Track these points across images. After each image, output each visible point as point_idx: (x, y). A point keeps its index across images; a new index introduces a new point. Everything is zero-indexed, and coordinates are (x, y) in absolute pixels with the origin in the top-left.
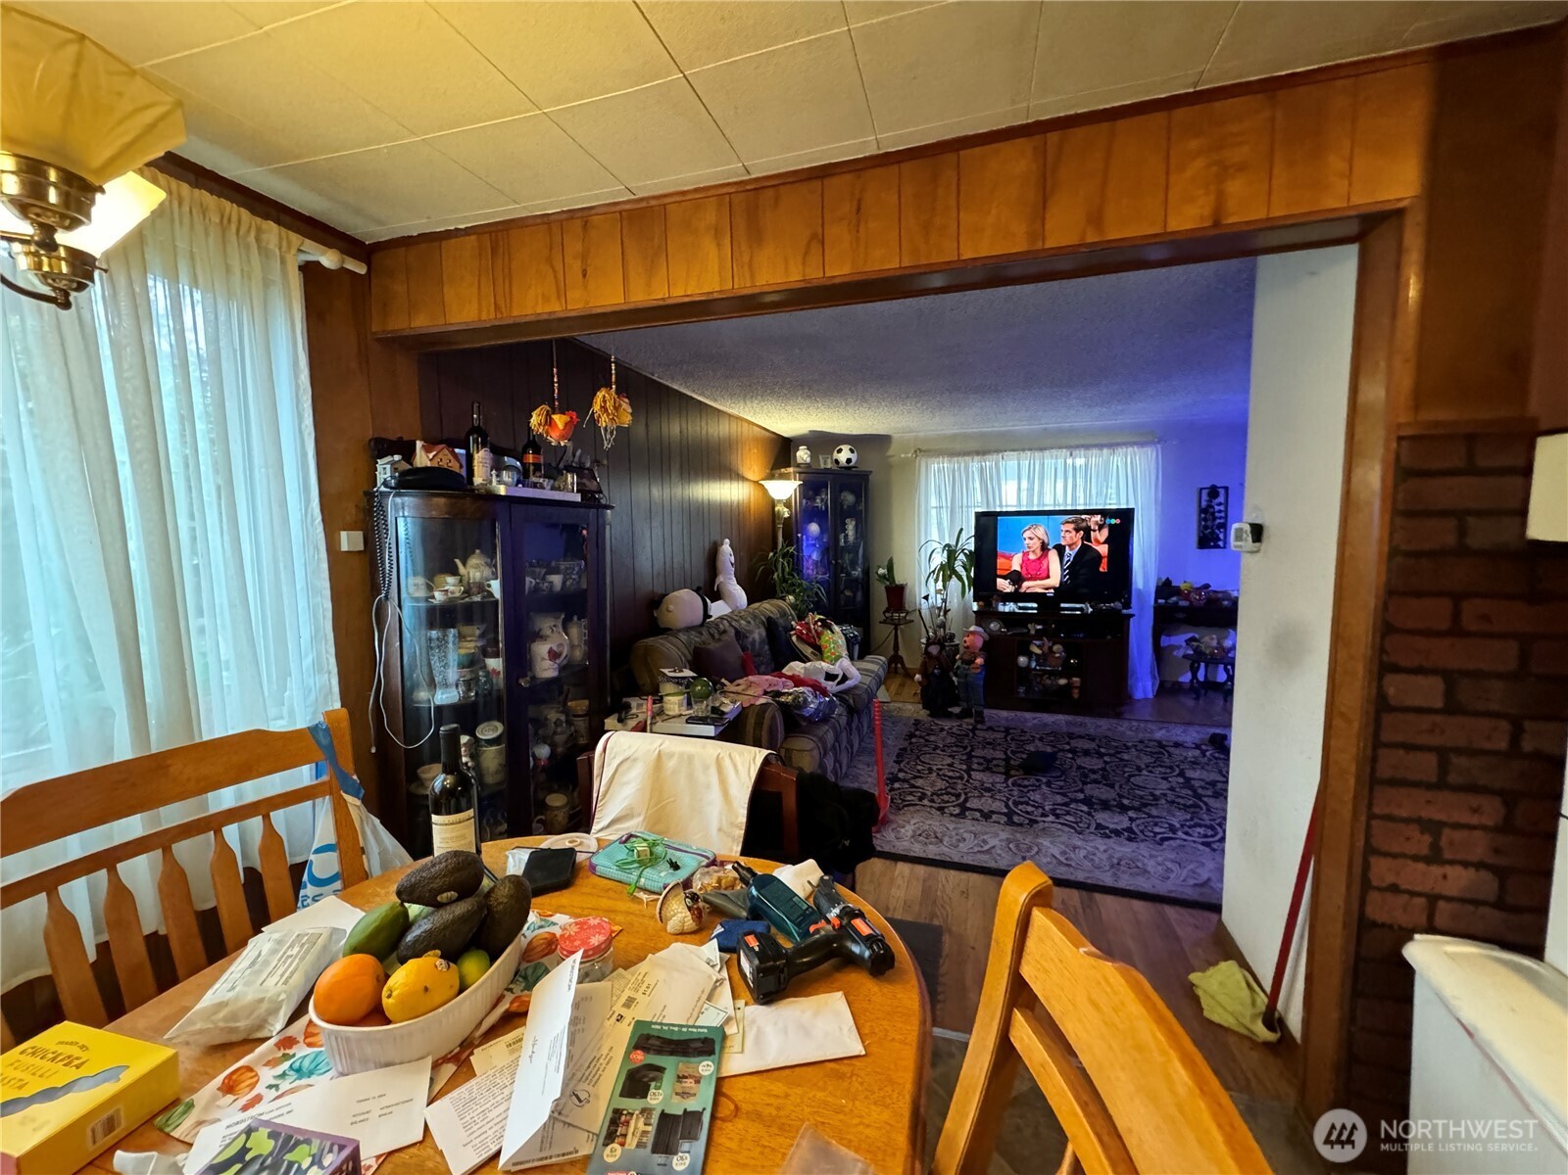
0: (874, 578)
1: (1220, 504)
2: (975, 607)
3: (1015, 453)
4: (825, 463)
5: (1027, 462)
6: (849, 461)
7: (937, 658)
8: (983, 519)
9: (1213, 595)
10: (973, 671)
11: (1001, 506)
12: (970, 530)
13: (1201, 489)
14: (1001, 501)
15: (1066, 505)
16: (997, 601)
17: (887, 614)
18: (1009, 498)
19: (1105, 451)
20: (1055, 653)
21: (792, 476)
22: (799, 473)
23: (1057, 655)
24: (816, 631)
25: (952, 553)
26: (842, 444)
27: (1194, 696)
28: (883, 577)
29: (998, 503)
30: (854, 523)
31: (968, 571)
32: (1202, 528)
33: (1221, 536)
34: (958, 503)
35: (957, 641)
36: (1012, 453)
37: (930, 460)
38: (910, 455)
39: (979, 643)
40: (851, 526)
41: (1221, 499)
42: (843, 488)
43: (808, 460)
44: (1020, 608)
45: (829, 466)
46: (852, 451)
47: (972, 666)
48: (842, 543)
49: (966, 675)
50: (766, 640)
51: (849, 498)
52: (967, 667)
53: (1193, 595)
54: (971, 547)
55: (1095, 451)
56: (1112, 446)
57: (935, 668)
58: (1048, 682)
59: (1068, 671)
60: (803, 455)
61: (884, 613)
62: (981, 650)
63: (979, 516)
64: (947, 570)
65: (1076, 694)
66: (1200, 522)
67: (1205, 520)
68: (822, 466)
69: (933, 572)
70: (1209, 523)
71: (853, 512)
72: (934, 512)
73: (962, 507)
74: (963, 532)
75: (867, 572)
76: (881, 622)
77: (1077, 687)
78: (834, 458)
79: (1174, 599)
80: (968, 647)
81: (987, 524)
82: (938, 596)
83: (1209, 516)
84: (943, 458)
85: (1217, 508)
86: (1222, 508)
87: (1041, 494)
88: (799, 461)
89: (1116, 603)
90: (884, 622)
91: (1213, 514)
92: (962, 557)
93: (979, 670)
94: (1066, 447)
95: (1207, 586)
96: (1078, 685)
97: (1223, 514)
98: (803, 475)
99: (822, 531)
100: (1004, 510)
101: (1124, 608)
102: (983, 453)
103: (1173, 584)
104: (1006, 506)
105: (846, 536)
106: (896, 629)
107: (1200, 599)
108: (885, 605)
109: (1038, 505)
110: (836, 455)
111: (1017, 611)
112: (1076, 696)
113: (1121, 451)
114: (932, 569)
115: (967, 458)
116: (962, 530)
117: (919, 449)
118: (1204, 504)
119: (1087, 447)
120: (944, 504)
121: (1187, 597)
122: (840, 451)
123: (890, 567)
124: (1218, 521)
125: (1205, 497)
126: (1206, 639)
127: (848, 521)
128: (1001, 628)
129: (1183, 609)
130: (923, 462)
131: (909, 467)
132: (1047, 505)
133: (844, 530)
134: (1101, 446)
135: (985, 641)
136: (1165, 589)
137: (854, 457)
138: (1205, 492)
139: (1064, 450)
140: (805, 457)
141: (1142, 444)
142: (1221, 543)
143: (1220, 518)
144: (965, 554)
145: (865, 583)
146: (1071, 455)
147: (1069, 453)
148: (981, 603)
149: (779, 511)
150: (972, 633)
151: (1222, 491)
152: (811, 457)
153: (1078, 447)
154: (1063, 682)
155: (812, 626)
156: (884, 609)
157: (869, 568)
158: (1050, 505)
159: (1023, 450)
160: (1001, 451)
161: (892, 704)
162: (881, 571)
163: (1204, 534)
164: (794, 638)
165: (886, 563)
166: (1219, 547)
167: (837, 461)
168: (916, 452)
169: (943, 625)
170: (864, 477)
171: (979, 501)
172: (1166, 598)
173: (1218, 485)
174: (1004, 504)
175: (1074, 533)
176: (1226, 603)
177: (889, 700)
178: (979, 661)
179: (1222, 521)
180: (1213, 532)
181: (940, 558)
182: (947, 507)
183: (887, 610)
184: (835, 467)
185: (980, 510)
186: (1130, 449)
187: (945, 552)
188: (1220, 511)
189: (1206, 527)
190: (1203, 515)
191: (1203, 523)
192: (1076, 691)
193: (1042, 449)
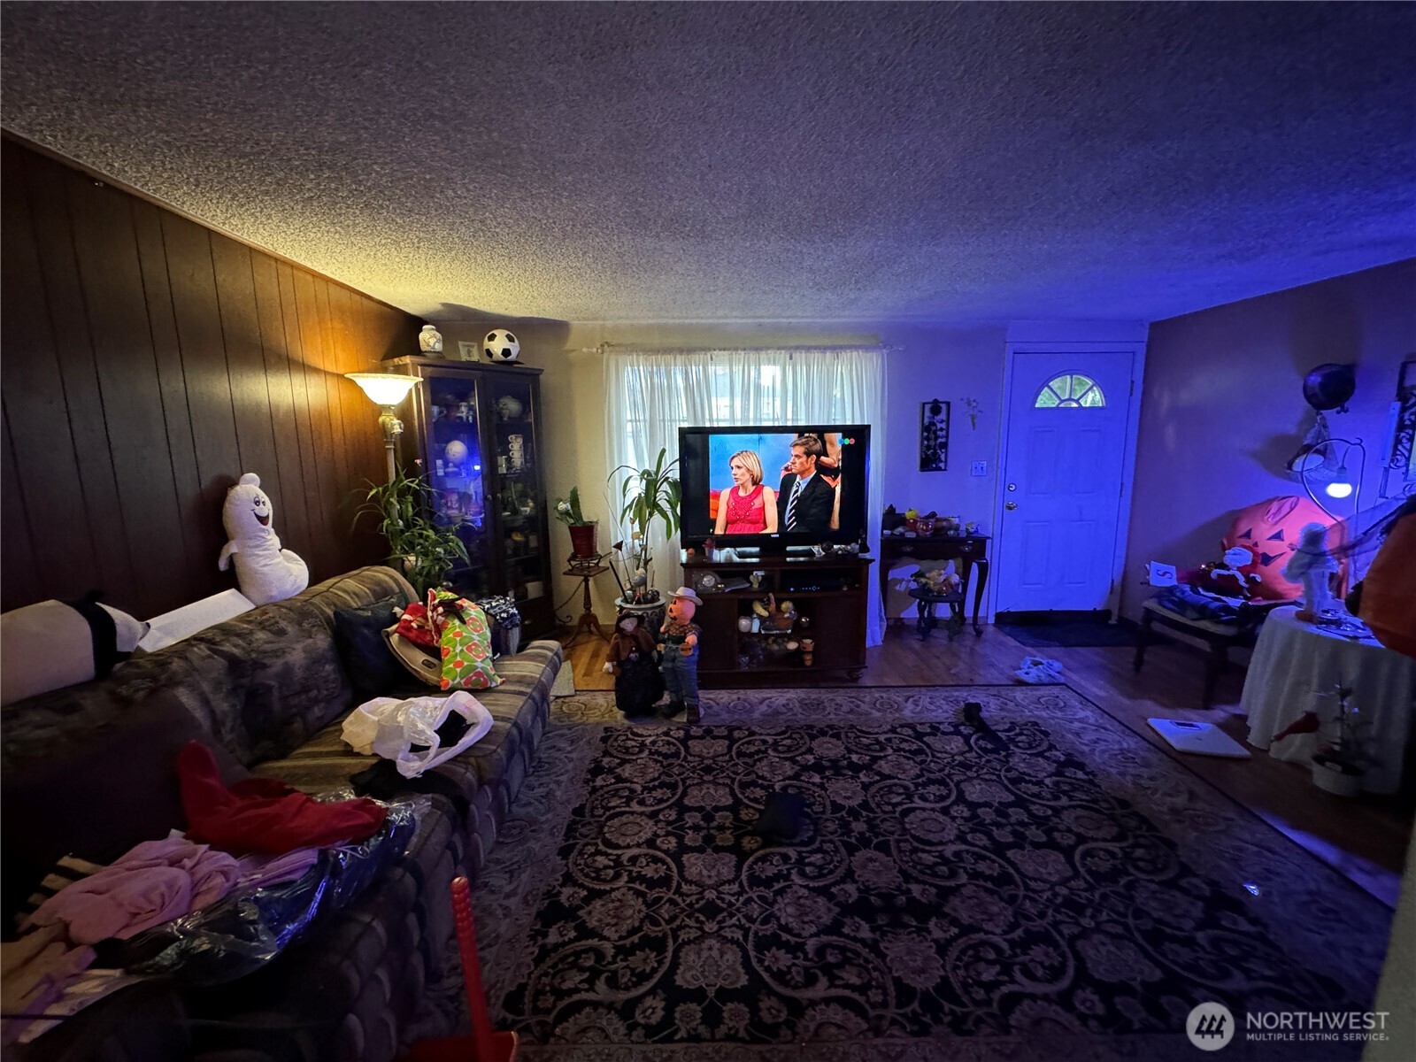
0: (552, 515)
1: (942, 422)
2: (684, 556)
3: (726, 353)
4: (469, 353)
5: (741, 368)
6: (506, 352)
7: (633, 637)
8: (690, 438)
9: (939, 524)
10: (682, 653)
11: (711, 420)
12: (673, 452)
13: (924, 404)
14: (711, 415)
15: (786, 420)
16: (711, 548)
17: (573, 563)
18: (721, 412)
19: (828, 354)
20: (784, 613)
21: (411, 371)
22: (422, 365)
23: (786, 615)
24: (434, 622)
25: (652, 483)
26: (497, 328)
27: (921, 637)
28: (567, 513)
29: (707, 417)
30: (520, 440)
31: (673, 508)
32: (924, 449)
33: (943, 457)
34: (658, 417)
35: (662, 600)
36: (722, 352)
37: (621, 358)
38: (594, 350)
39: (690, 611)
40: (516, 445)
41: (943, 416)
42: (502, 392)
43: (439, 347)
44: (741, 555)
45: (475, 358)
46: (511, 339)
47: (680, 646)
48: (503, 470)
49: (674, 659)
50: (330, 654)
51: (511, 406)
52: (674, 647)
53: (920, 525)
54: (675, 474)
55: (816, 355)
56: (836, 349)
57: (632, 652)
58: (775, 647)
59: (798, 632)
60: (429, 338)
61: (569, 561)
62: (693, 620)
63: (683, 433)
64: (647, 504)
65: (808, 660)
66: (922, 442)
67: (928, 439)
68: (464, 358)
69: (630, 506)
70: (932, 443)
71: (519, 425)
72: (629, 427)
73: (664, 420)
74: (667, 453)
75: (543, 508)
76: (565, 574)
77: (809, 652)
78: (485, 348)
79: (900, 529)
80: (675, 618)
81: (695, 443)
82: (636, 541)
83: (932, 436)
84: (638, 355)
85: (939, 426)
86: (944, 426)
87: (757, 407)
88: (424, 347)
89: (853, 545)
90: (570, 573)
91: (935, 432)
92: (665, 487)
93: (691, 653)
94: (784, 348)
95: (933, 515)
96: (810, 649)
97: (944, 433)
98: (429, 369)
99: (471, 452)
100: (715, 425)
101: (861, 552)
102: (687, 350)
103: (897, 512)
104: (718, 420)
105: (509, 460)
106: (586, 581)
107: (927, 530)
108: (570, 549)
109: (755, 419)
110: (487, 344)
111: (736, 559)
112: (808, 663)
113: (845, 355)
114: (628, 503)
115: (669, 357)
116: (663, 451)
117: (607, 343)
118: (926, 421)
119: (808, 349)
120: (642, 418)
121: (912, 526)
122: (492, 338)
123: (575, 501)
124: (940, 440)
125: (928, 413)
126: (934, 574)
127: (512, 437)
128: (717, 583)
129: (910, 541)
130: (611, 359)
131: (594, 365)
132: (765, 420)
133: (506, 451)
134: (823, 349)
135: (697, 607)
136: (892, 518)
137: (515, 348)
138: (928, 407)
139: (783, 352)
140: (432, 341)
141: (867, 348)
142: (942, 465)
143: (942, 437)
144: (669, 483)
145: (539, 524)
146: (791, 358)
147: (788, 356)
148: (691, 550)
149: (384, 423)
150: (680, 598)
151: (944, 407)
152: (445, 341)
153: (797, 348)
154: (792, 646)
155: (429, 614)
156: (569, 555)
157: (546, 501)
158: (769, 420)
159: (736, 349)
160: (710, 350)
161: (577, 698)
162: (562, 506)
163: (926, 455)
164: (395, 639)
165: (568, 495)
166: (939, 469)
167: (489, 353)
168: (602, 346)
169: (643, 582)
170: (534, 376)
171: (685, 415)
172: (892, 528)
173: (940, 400)
174: (715, 417)
175: (805, 458)
176: (952, 532)
177: (573, 692)
178: (692, 639)
179: (944, 440)
180: (935, 453)
181: (637, 488)
182: (645, 421)
183: (573, 557)
184: (486, 360)
185: (685, 425)
186: (855, 353)
187: (644, 481)
188: (942, 429)
189: (928, 447)
190: (925, 434)
191: (926, 442)
192: (808, 657)
193: (757, 349)
